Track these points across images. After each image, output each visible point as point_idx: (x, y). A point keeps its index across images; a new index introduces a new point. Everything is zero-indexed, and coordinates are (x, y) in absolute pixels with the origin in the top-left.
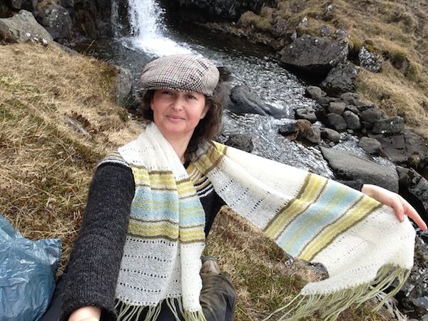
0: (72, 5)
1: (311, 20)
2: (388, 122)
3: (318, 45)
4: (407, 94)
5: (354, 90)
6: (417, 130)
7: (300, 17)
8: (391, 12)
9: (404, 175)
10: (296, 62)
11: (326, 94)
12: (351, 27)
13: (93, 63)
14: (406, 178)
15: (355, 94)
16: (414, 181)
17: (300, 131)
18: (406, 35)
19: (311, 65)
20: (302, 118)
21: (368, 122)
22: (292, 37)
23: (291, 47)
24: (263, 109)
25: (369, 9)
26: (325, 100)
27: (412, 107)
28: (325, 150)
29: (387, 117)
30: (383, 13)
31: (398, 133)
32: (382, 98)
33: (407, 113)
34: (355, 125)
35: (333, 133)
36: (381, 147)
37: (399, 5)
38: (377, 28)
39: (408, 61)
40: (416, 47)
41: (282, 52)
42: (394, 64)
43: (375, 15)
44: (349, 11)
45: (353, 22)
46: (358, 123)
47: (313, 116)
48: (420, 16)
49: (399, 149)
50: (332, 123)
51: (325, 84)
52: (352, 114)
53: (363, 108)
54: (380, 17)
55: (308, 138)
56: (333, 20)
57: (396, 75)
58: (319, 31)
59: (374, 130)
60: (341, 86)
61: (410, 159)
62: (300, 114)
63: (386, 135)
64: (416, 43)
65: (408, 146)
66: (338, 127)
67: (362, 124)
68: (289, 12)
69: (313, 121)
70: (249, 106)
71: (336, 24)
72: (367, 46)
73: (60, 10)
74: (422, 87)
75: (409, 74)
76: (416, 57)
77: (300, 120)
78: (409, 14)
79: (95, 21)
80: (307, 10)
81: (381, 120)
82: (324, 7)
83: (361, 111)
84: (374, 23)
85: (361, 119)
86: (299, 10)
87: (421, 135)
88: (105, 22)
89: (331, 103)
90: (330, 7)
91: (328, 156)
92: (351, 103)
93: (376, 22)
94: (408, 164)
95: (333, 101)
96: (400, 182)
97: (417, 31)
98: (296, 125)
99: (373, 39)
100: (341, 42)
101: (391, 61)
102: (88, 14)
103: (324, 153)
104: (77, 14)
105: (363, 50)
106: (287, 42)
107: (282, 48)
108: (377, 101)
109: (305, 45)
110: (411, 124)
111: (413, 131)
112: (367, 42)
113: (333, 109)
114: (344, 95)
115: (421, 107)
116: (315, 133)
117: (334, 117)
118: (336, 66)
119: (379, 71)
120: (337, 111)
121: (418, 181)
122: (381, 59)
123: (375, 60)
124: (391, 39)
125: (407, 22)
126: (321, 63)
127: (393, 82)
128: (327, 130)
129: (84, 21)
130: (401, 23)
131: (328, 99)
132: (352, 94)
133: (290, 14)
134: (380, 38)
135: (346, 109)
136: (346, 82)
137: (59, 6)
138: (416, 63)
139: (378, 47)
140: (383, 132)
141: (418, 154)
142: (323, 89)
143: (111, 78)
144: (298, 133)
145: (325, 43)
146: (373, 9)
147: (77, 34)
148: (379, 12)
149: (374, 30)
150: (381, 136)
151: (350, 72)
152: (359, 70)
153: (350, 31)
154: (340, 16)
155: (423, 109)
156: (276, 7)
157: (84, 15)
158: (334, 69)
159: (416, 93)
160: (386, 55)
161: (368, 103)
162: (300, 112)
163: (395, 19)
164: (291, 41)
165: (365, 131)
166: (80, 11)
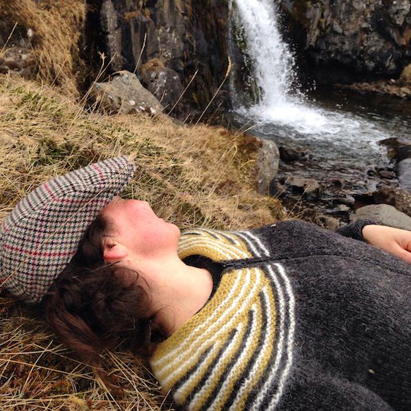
0: (182, 69)
129: (195, 89)
137: (167, 69)
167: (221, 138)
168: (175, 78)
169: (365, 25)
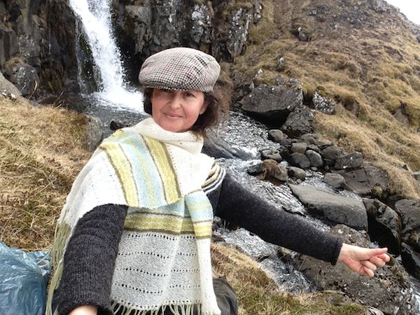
0: (39, 64)
1: (266, 71)
2: (348, 158)
3: (275, 93)
4: (361, 132)
5: (312, 131)
6: (375, 163)
7: (256, 69)
8: (337, 61)
9: (370, 205)
10: (256, 109)
11: (287, 136)
12: (303, 76)
13: (63, 113)
14: (372, 208)
15: (314, 135)
16: (380, 210)
17: (268, 170)
18: (353, 81)
19: (271, 111)
20: (269, 158)
21: (330, 159)
22: (250, 87)
23: (251, 96)
24: (231, 152)
25: (316, 59)
26: (287, 141)
27: (368, 144)
28: (294, 187)
29: (346, 154)
30: (330, 63)
31: (359, 168)
32: (339, 137)
33: (364, 149)
34: (318, 163)
35: (299, 171)
36: (345, 182)
37: (343, 55)
38: (326, 75)
39: (358, 103)
40: (363, 91)
41: (242, 102)
42: (345, 106)
43: (323, 64)
44: (300, 62)
45: (304, 71)
46: (321, 160)
47: (278, 156)
48: (362, 64)
49: (361, 182)
50: (297, 162)
51: (285, 128)
52: (314, 152)
53: (323, 147)
54: (327, 66)
55: (276, 176)
56: (285, 71)
57: (349, 116)
58: (274, 81)
59: (336, 166)
60: (300, 128)
61: (374, 191)
62: (266, 155)
63: (347, 170)
64: (362, 87)
65: (370, 179)
66: (302, 165)
67: (324, 161)
68: (244, 66)
69: (279, 161)
70: (217, 150)
71: (289, 74)
72: (320, 91)
73: (27, 68)
74: (374, 126)
75: (360, 115)
76: (364, 99)
77: (266, 160)
78: (352, 62)
79: (61, 79)
80: (261, 64)
81: (342, 156)
82: (276, 59)
83: (322, 149)
84: (324, 71)
85: (323, 157)
86: (254, 63)
87: (379, 168)
88: (71, 79)
89: (293, 144)
90: (281, 59)
91: (297, 192)
92: (312, 142)
93: (324, 70)
94: (372, 195)
95: (295, 142)
96: (367, 212)
97: (362, 76)
98: (264, 165)
99: (324, 85)
100: (296, 89)
101: (342, 104)
102: (55, 72)
103: (293, 190)
104: (43, 72)
105: (316, 95)
106: (246, 93)
107: (241, 98)
108: (334, 140)
109: (263, 93)
110: (369, 159)
111: (371, 165)
112: (319, 88)
113: (295, 149)
114: (304, 137)
115: (375, 144)
116: (283, 172)
117: (297, 156)
118: (293, 111)
119: (333, 113)
120: (300, 151)
121: (384, 211)
122: (334, 103)
123: (329, 103)
124: (340, 85)
125: (352, 69)
126: (279, 109)
127: (347, 122)
128: (293, 168)
129: (51, 79)
130: (346, 70)
131: (290, 140)
132: (311, 134)
133: (246, 68)
134: (330, 84)
135: (308, 149)
136: (304, 124)
137: (26, 65)
138: (365, 105)
139: (329, 92)
140: (344, 167)
141: (379, 185)
142: (285, 132)
143: (82, 127)
144: (266, 173)
145: (282, 91)
146: (321, 59)
147: (45, 91)
148: (326, 61)
149: (324, 77)
150: (343, 171)
151: (307, 115)
152: (314, 113)
153: (302, 79)
154: (292, 66)
155: (377, 145)
156: (233, 62)
157: (50, 73)
158: (292, 113)
159: (369, 131)
160: (337, 98)
161: (327, 142)
162: (265, 153)
163: (341, 67)
164: (249, 91)
165: (327, 167)
166: (46, 70)
167: (62, 115)
168: (32, 71)
169: (175, 41)
